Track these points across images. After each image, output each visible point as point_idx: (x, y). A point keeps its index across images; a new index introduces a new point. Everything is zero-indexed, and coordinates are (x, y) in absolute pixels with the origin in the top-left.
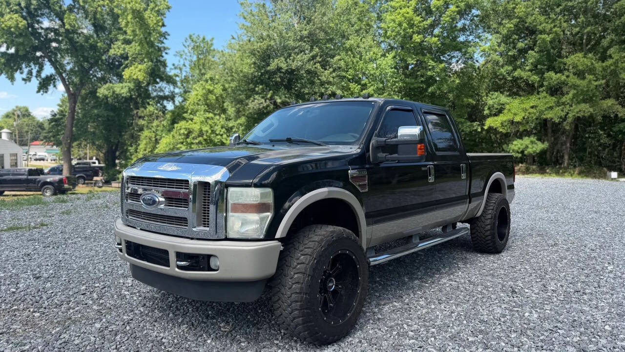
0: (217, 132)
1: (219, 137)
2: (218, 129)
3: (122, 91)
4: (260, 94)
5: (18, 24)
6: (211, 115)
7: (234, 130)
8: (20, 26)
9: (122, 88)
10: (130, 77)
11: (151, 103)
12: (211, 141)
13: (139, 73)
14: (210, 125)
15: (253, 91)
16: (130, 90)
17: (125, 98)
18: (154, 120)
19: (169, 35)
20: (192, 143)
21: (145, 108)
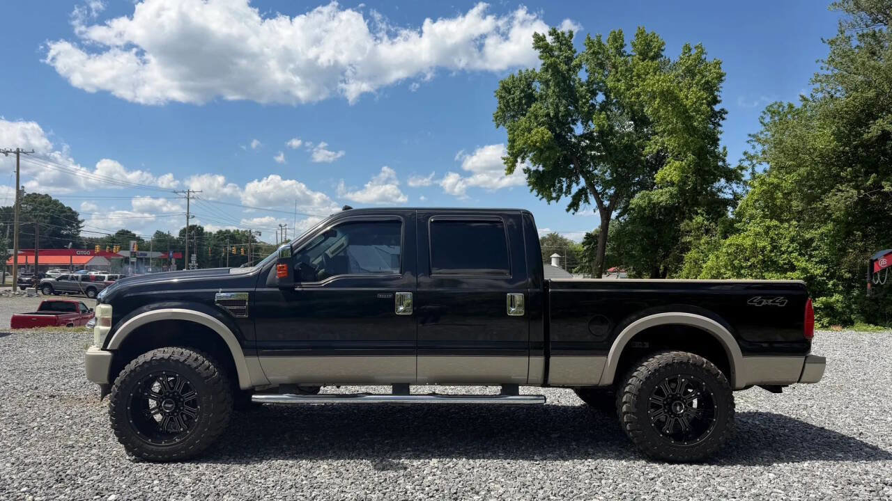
0: (783, 249)
1: (785, 256)
2: (784, 243)
3: (661, 199)
4: (850, 181)
5: (543, 137)
6: (775, 222)
7: (814, 245)
8: (545, 139)
9: (662, 195)
10: (662, 179)
11: (699, 211)
12: (774, 263)
13: (675, 172)
14: (772, 238)
15: (838, 179)
16: (672, 196)
17: (665, 208)
18: (702, 234)
19: (727, 113)
20: (742, 267)
21: (691, 219)
